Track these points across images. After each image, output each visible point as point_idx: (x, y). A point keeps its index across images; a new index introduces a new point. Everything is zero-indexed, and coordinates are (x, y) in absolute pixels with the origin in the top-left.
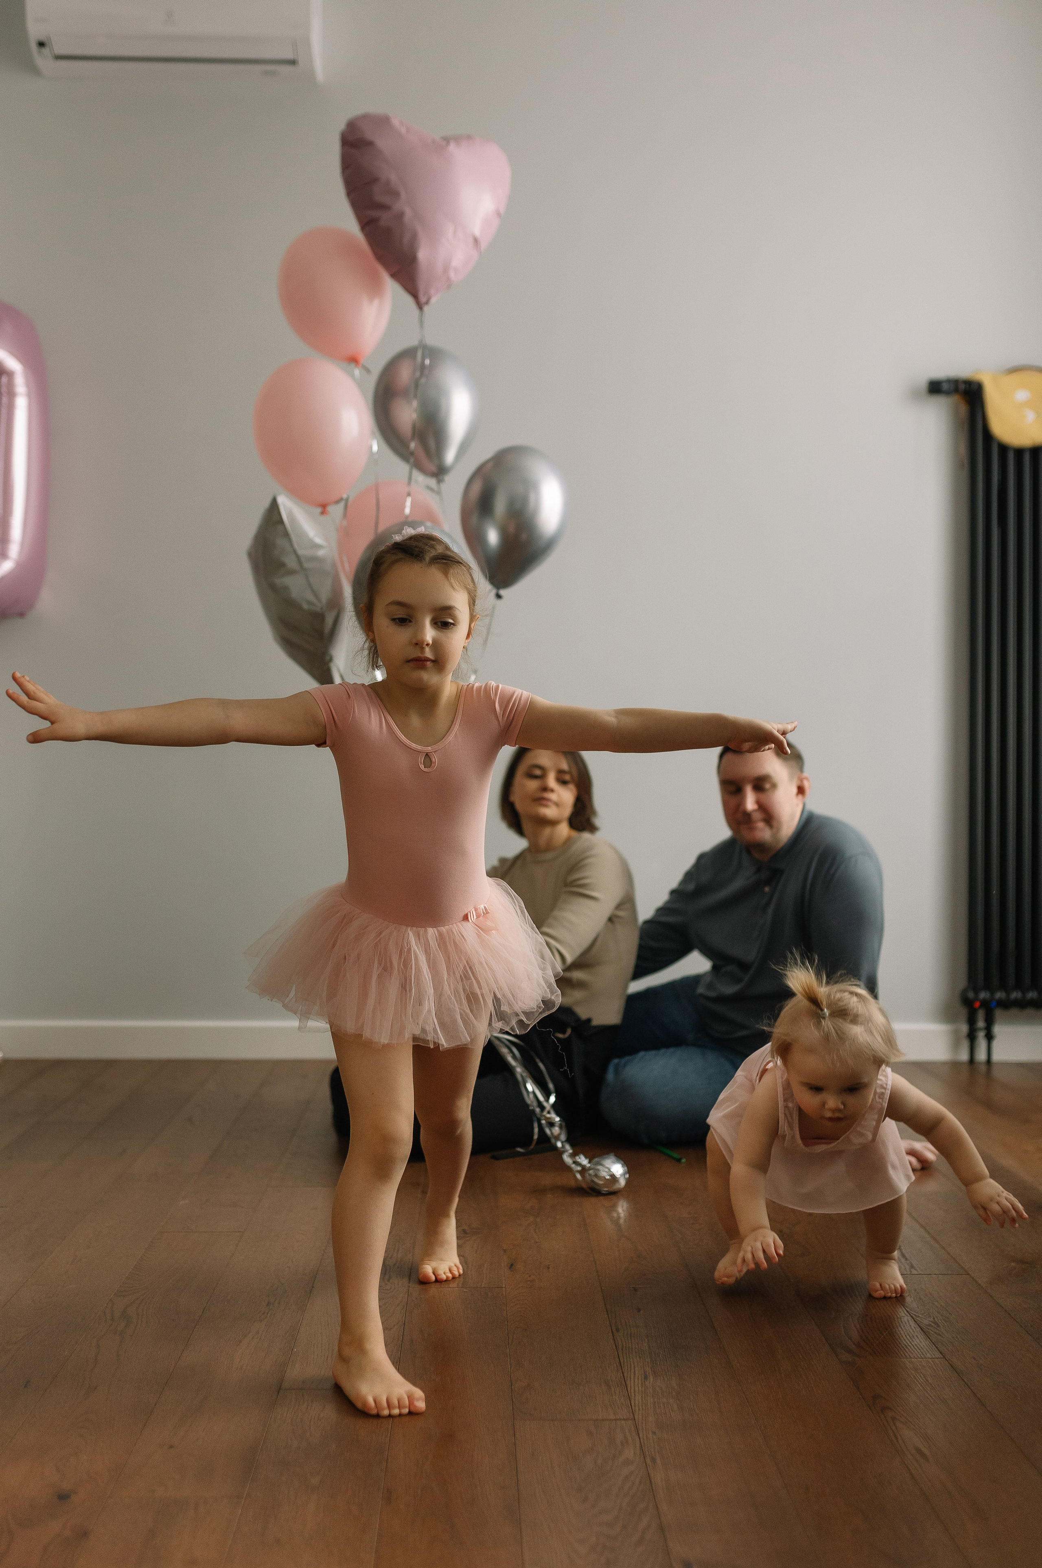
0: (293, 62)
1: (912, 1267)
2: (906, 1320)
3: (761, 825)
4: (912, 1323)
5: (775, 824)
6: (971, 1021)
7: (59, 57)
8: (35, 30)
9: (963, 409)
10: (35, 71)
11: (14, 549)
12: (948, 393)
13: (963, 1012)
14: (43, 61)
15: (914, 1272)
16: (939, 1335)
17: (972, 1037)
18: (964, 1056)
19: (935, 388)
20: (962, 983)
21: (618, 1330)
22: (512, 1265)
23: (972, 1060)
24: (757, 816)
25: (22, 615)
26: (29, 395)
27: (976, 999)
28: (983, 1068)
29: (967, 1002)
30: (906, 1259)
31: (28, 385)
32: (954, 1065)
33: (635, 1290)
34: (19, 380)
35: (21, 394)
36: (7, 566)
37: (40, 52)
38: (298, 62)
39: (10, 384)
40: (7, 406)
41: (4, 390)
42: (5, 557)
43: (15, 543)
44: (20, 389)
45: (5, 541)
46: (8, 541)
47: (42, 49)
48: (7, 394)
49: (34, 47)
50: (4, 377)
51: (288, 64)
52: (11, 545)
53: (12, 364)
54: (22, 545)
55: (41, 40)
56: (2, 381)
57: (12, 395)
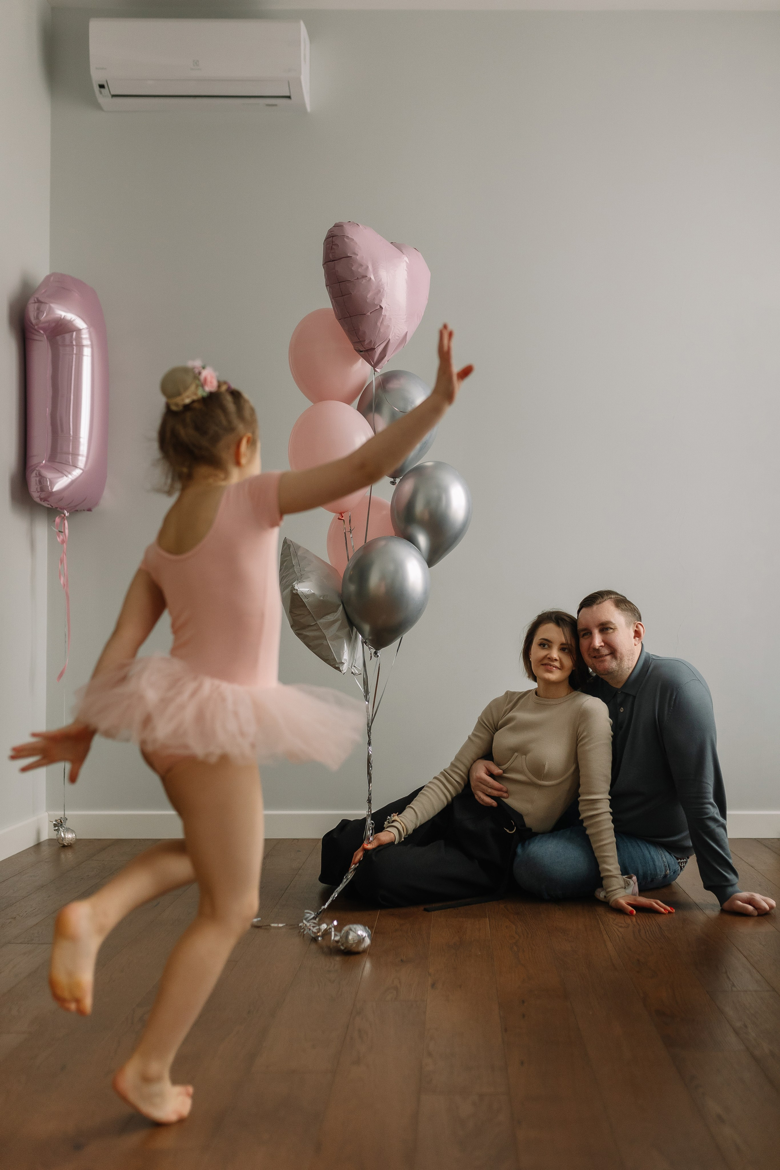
0: (289, 97)
3: (608, 658)
5: (618, 655)
7: (114, 96)
8: (97, 76)
10: (98, 107)
11: (82, 461)
14: (103, 99)
15: (734, 989)
16: (747, 1033)
21: (508, 1031)
22: (435, 985)
24: (605, 651)
25: (90, 510)
26: (92, 346)
31: (91, 340)
33: (524, 1002)
34: (85, 335)
35: (87, 346)
36: (77, 473)
37: (101, 93)
38: (292, 97)
39: (79, 338)
40: (76, 354)
41: (74, 343)
42: (75, 466)
43: (83, 456)
44: (86, 342)
45: (76, 454)
46: (78, 455)
47: (102, 90)
48: (77, 345)
49: (96, 88)
50: (74, 333)
51: (284, 98)
52: (80, 458)
53: (80, 323)
54: (87, 457)
55: (101, 83)
56: (72, 336)
57: (80, 346)
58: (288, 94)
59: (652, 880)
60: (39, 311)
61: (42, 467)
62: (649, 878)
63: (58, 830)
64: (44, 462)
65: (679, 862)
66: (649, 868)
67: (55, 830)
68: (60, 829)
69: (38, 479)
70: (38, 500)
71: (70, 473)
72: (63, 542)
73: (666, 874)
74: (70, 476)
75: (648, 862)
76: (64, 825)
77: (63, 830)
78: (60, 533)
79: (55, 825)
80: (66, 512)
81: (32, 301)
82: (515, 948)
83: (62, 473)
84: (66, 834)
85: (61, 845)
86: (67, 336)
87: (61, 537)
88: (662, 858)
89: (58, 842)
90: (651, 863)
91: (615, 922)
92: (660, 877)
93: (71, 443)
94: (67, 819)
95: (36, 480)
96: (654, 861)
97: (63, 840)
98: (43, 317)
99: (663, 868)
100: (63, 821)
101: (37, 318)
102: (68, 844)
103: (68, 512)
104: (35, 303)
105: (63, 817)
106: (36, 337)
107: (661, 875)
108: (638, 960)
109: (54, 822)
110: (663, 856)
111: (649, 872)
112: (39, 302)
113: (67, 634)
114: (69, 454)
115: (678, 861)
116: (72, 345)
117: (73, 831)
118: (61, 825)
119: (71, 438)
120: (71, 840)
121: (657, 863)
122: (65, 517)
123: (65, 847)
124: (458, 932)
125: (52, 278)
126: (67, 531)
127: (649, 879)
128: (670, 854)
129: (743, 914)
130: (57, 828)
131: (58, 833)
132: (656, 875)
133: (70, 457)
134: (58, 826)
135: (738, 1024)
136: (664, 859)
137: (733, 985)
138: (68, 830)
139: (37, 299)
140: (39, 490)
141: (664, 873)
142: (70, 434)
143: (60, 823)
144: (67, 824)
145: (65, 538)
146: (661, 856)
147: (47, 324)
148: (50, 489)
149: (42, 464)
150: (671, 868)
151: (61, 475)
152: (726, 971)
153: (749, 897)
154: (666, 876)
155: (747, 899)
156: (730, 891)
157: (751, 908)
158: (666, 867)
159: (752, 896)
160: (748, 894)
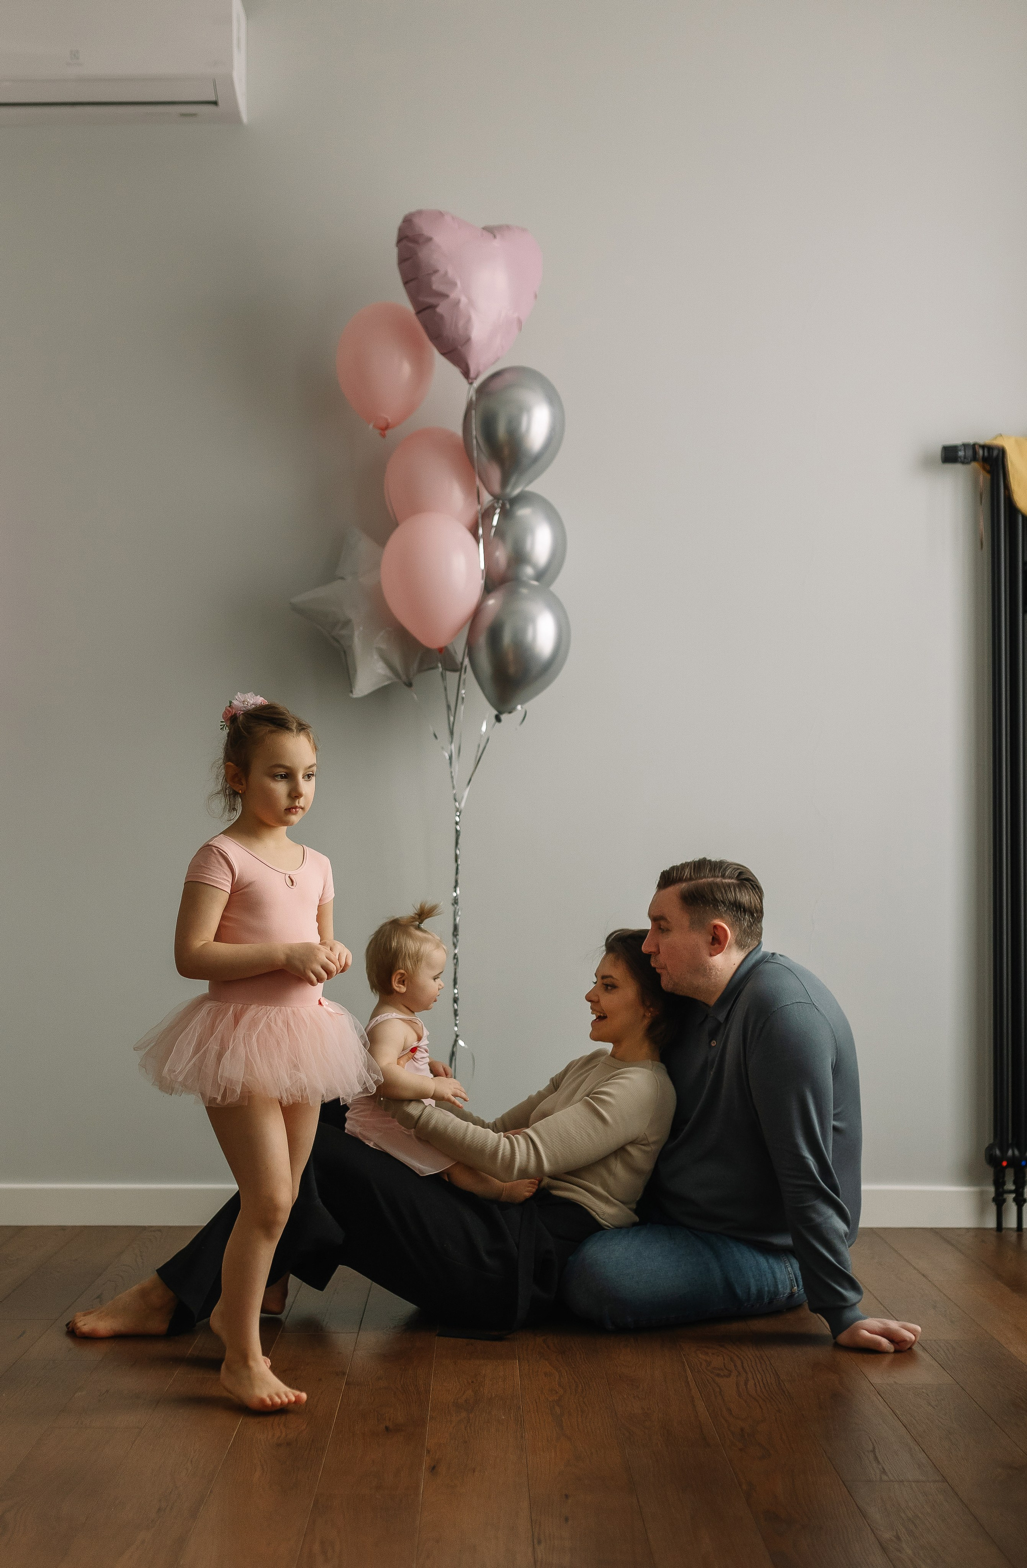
0: (215, 103)
6: (999, 1183)
9: (983, 478)
12: (964, 462)
13: (990, 1171)
15: (885, 1478)
16: (899, 1551)
17: (999, 1201)
18: (991, 1223)
19: (950, 455)
20: (988, 1139)
21: (539, 1542)
22: (434, 1468)
23: (1000, 1227)
27: (1004, 1156)
28: (1014, 1236)
29: (992, 1160)
30: (878, 1463)
32: (980, 1232)
33: (567, 1496)
38: (220, 102)
51: (209, 104)
58: (213, 99)
59: (771, 1301)
62: (766, 1297)
66: (765, 1284)
73: (792, 1293)
75: (765, 1275)
82: (558, 1410)
88: (786, 1267)
90: (769, 1276)
91: (709, 1368)
92: (783, 1297)
96: (773, 1273)
99: (788, 1282)
107: (784, 1294)
108: (742, 1430)
110: (788, 1264)
111: (766, 1289)
121: (778, 1275)
124: (473, 1382)
127: (766, 1300)
129: (870, 1351)
132: (776, 1293)
135: (887, 1535)
136: (790, 1269)
137: (884, 1472)
141: (788, 1291)
146: (785, 1264)
152: (874, 1448)
153: (881, 1325)
154: (792, 1295)
155: (877, 1329)
156: (849, 1314)
157: (884, 1341)
158: (791, 1280)
159: (885, 1324)
160: (879, 1321)
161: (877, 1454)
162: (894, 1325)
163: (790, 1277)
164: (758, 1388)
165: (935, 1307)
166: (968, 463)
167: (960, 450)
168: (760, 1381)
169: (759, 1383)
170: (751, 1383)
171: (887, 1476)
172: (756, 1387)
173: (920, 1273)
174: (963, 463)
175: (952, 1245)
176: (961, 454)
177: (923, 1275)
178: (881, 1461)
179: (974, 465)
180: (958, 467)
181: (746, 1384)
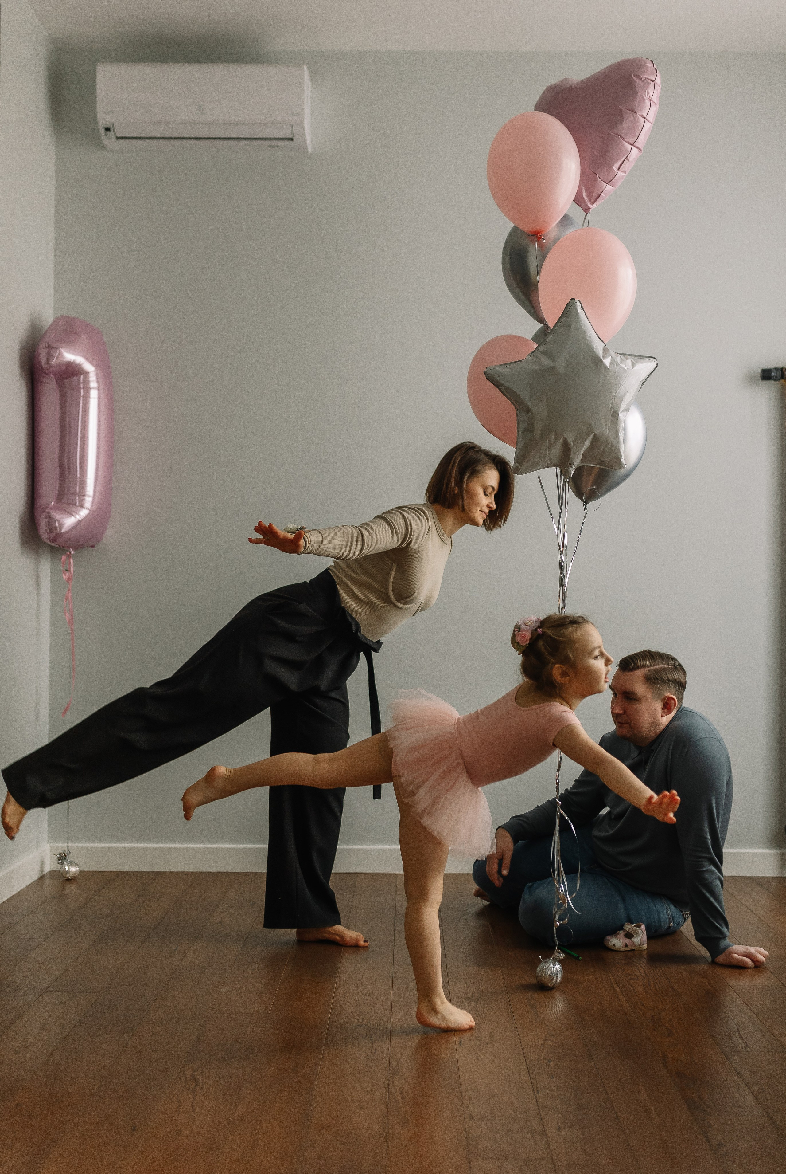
0: (291, 139)
1: (747, 1045)
2: (742, 1087)
4: (746, 1090)
7: (118, 138)
8: (103, 120)
10: (103, 147)
11: (88, 501)
14: (108, 141)
15: (748, 1049)
16: (765, 1099)
19: (766, 375)
21: (538, 1093)
22: (461, 1041)
25: (93, 546)
26: (99, 388)
30: (743, 1039)
31: (98, 381)
33: (550, 1061)
34: (93, 378)
35: (94, 388)
36: (83, 513)
37: (106, 135)
38: (295, 139)
39: (87, 382)
40: (83, 397)
41: (82, 386)
42: (82, 506)
43: (89, 496)
44: (93, 384)
45: (82, 495)
46: (84, 495)
47: (108, 133)
48: (83, 388)
49: (102, 131)
50: (82, 377)
51: (288, 140)
52: (87, 498)
53: (88, 367)
54: (94, 497)
55: (107, 126)
56: (79, 379)
57: (87, 389)
58: (290, 137)
59: (656, 932)
60: (49, 356)
61: (51, 508)
62: (652, 929)
63: (62, 863)
64: (53, 503)
65: (683, 915)
66: (655, 919)
67: (59, 863)
68: (65, 862)
69: (47, 520)
70: (47, 541)
71: (77, 514)
72: (69, 579)
73: (669, 926)
74: (77, 517)
75: (655, 914)
76: (68, 859)
77: (66, 864)
78: (66, 572)
79: (59, 859)
80: (71, 550)
81: (42, 345)
83: (70, 514)
84: (70, 867)
85: (65, 879)
86: (75, 379)
87: (67, 575)
88: (667, 911)
89: (63, 876)
90: (656, 916)
92: (665, 927)
93: (78, 484)
94: (70, 852)
95: (46, 521)
96: (658, 914)
97: (67, 874)
98: (54, 362)
99: (667, 920)
100: (66, 855)
101: (48, 363)
102: (72, 877)
103: (73, 550)
104: (46, 347)
105: (66, 850)
106: (45, 380)
108: (652, 1017)
109: (58, 856)
110: (668, 909)
111: (656, 922)
112: (49, 347)
113: (72, 670)
114: (75, 494)
115: (683, 913)
116: (79, 388)
117: (76, 865)
118: (65, 858)
119: (78, 479)
120: (75, 874)
121: (662, 916)
122: (71, 555)
123: (69, 880)
125: (61, 322)
126: (72, 569)
128: (675, 906)
129: (740, 967)
130: (60, 861)
131: (62, 866)
132: (661, 925)
133: (77, 498)
134: (62, 860)
136: (669, 912)
138: (72, 863)
139: (48, 344)
140: (48, 531)
141: (667, 925)
142: (76, 475)
143: (64, 856)
144: (71, 858)
145: (70, 576)
146: (666, 908)
147: (57, 368)
148: (58, 530)
149: (51, 506)
150: (675, 920)
151: (69, 515)
152: (738, 1029)
153: (745, 950)
154: (669, 927)
155: (743, 953)
156: (723, 944)
157: (749, 961)
158: (670, 919)
159: (747, 949)
160: (743, 947)
161: (741, 1033)
162: (752, 950)
163: (669, 917)
164: (657, 987)
165: (761, 932)
166: (778, 380)
167: (773, 372)
168: (658, 982)
169: (657, 984)
170: (652, 984)
171: (750, 1048)
172: (656, 986)
173: (747, 908)
174: (775, 380)
175: (765, 888)
176: (774, 374)
177: (750, 910)
178: (744, 1038)
179: (782, 381)
180: (772, 382)
181: (649, 985)
